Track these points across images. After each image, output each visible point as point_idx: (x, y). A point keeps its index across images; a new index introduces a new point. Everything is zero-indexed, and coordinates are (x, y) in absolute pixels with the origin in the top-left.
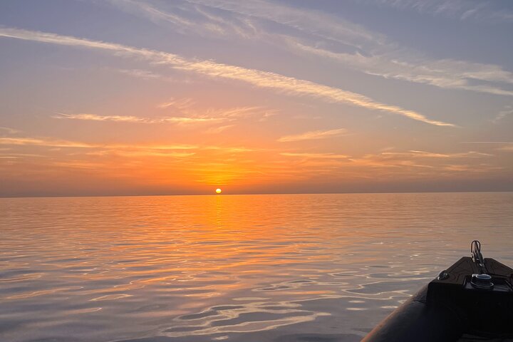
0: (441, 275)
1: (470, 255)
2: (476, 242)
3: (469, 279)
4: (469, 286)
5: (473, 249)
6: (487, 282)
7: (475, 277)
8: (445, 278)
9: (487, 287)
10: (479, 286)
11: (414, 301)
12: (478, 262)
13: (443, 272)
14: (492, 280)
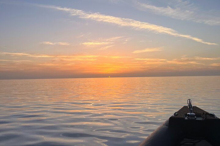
0: (175, 114)
1: (187, 105)
2: (189, 99)
3: (186, 115)
4: (186, 118)
5: (188, 103)
6: (193, 116)
7: (188, 114)
8: (176, 116)
9: (194, 118)
10: (190, 118)
11: (164, 125)
12: (190, 108)
13: (175, 113)
14: (196, 115)
